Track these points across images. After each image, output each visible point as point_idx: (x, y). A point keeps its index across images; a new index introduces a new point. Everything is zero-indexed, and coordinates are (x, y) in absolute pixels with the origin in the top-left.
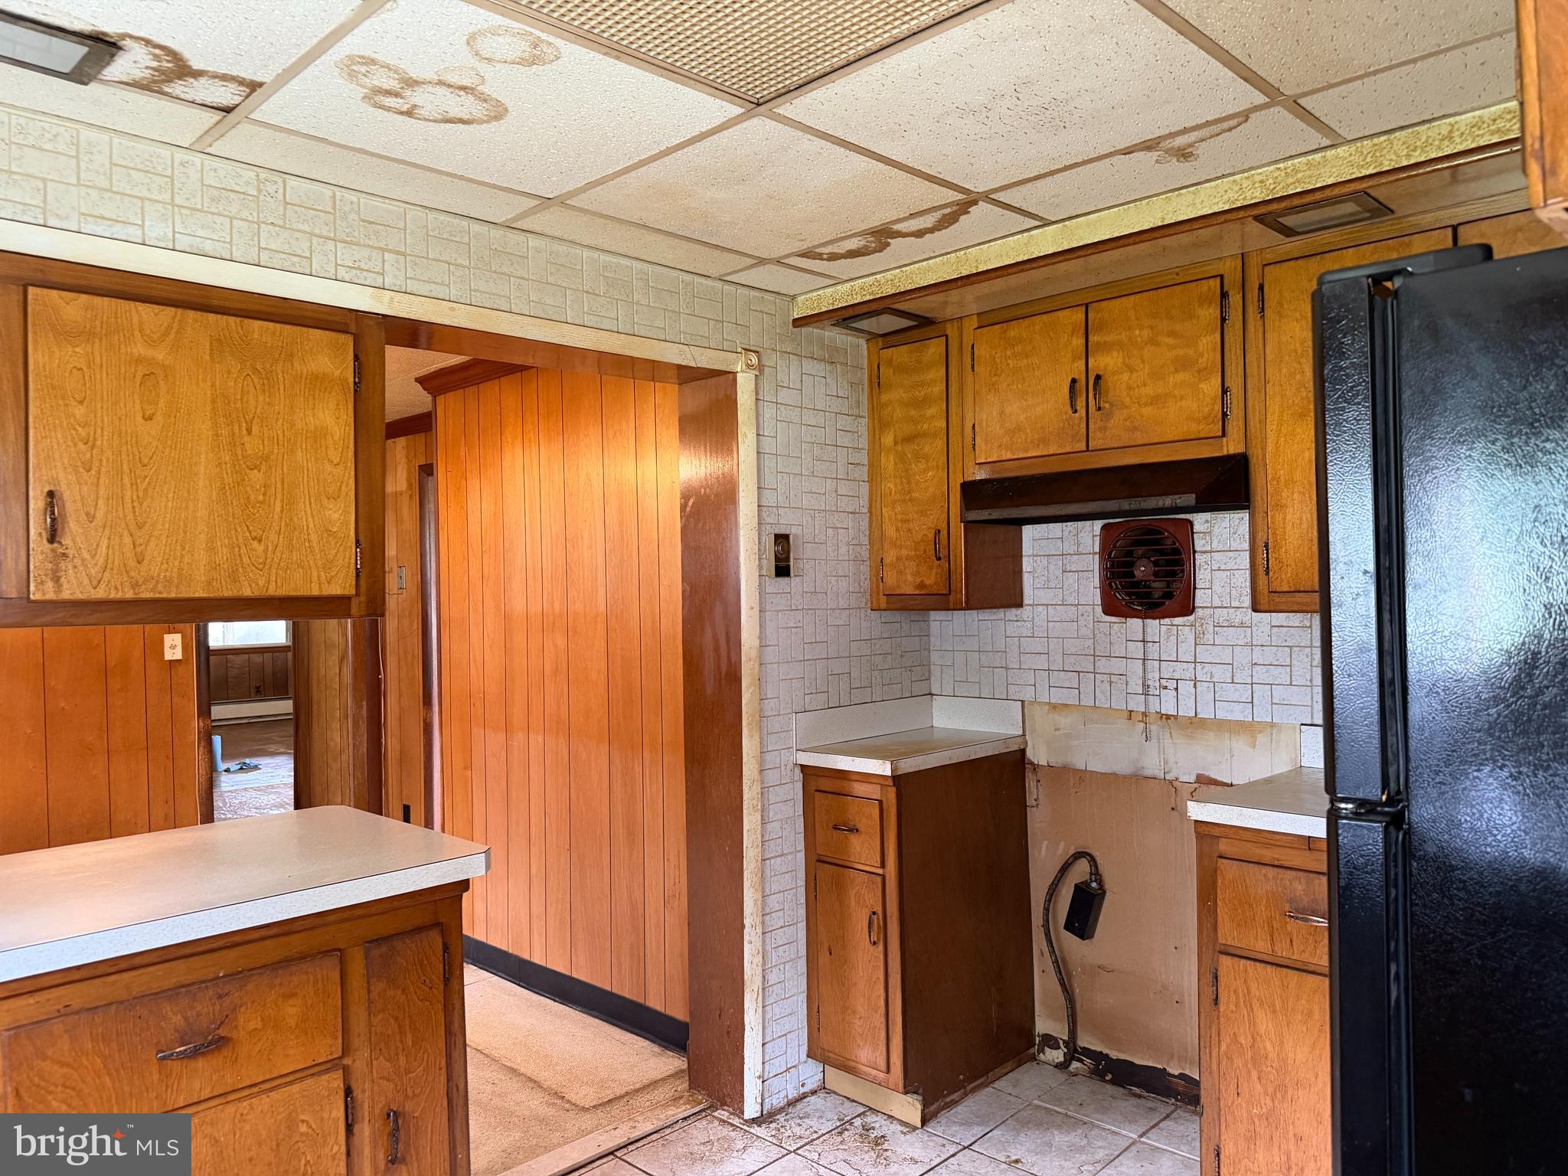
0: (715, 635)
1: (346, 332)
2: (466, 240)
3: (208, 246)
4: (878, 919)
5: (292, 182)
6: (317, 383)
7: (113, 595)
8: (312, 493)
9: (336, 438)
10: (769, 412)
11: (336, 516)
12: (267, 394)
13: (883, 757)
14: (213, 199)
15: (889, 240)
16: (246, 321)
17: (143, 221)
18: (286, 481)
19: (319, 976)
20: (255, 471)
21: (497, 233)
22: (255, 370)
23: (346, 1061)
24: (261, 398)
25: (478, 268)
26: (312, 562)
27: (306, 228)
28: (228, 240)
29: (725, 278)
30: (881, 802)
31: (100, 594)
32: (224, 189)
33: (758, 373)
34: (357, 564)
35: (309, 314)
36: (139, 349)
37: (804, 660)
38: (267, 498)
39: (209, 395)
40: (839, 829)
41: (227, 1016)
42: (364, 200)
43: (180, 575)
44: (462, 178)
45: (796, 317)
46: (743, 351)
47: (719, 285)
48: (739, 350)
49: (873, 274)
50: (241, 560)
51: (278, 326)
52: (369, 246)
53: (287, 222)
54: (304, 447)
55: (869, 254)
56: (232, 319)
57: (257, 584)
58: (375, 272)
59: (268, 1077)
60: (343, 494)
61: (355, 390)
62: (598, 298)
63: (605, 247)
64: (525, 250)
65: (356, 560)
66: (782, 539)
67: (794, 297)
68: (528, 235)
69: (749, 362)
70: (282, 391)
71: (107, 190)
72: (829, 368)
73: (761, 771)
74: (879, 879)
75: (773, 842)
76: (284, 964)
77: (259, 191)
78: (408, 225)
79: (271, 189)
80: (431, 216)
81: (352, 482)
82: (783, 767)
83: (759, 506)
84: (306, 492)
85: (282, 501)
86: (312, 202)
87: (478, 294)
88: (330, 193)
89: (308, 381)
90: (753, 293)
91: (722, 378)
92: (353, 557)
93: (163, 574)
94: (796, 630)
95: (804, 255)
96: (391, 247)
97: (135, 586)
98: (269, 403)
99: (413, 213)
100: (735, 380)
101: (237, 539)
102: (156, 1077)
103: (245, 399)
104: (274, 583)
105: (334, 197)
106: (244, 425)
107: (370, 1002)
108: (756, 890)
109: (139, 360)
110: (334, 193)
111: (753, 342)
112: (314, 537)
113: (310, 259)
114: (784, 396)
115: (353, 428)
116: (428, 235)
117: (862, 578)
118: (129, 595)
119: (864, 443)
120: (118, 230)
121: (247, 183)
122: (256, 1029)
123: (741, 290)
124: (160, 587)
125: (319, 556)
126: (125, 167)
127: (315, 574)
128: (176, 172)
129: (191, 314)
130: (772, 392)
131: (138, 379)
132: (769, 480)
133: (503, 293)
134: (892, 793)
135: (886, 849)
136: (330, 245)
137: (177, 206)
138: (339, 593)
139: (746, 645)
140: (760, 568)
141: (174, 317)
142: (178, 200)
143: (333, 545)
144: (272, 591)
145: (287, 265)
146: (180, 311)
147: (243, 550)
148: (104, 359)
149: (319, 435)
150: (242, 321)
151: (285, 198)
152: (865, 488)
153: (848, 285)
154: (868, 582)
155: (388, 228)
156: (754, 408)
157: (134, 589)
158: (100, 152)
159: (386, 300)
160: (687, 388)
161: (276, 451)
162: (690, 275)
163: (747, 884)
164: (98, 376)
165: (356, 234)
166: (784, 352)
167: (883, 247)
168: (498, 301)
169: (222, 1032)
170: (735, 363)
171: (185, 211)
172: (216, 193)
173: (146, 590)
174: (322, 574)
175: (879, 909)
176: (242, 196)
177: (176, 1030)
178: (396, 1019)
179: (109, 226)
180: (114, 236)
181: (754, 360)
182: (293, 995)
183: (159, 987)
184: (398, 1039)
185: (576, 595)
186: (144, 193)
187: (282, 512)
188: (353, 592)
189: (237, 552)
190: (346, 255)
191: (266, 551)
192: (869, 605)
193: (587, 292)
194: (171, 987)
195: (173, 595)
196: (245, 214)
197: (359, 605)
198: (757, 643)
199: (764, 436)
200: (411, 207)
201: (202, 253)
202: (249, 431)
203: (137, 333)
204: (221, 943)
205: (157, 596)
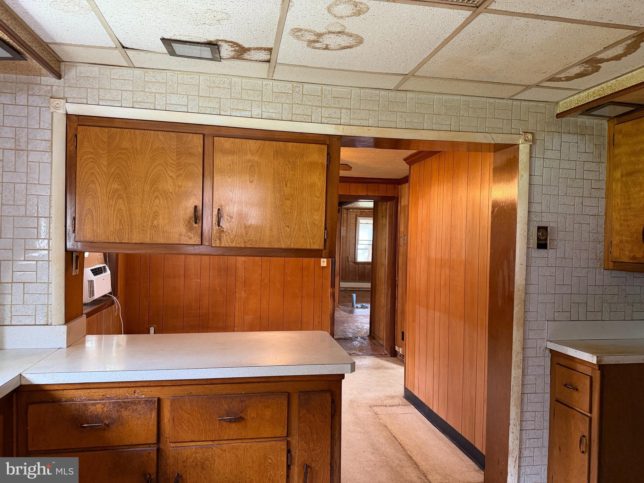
0: (503, 276)
1: (325, 144)
2: (378, 99)
3: (274, 116)
4: (586, 440)
5: (306, 86)
6: (313, 165)
7: (238, 246)
8: (309, 209)
9: (319, 187)
10: (538, 163)
11: (317, 218)
12: (293, 171)
13: (593, 353)
14: (276, 97)
15: (599, 65)
16: (286, 143)
17: (252, 109)
18: (299, 204)
19: (279, 402)
20: (288, 201)
21: (392, 94)
22: (289, 162)
23: (289, 439)
24: (291, 173)
25: (382, 111)
26: (307, 236)
27: (310, 103)
28: (281, 112)
29: (514, 98)
30: (591, 378)
31: (233, 245)
32: (280, 92)
33: (532, 144)
34: (325, 237)
35: (310, 138)
36: (249, 157)
37: (555, 294)
38: (292, 211)
39: (272, 172)
40: (567, 387)
41: (244, 410)
42: (334, 88)
43: (260, 239)
44: (365, 72)
45: (558, 112)
46: (523, 133)
47: (511, 102)
48: (521, 133)
49: (599, 85)
50: (282, 234)
51: (298, 144)
52: (336, 108)
53: (303, 102)
54: (306, 191)
55: (591, 74)
56: (281, 143)
57: (287, 243)
58: (337, 118)
59: (257, 437)
60: (321, 209)
61: (327, 167)
62: (441, 116)
63: (444, 92)
64: (406, 99)
65: (325, 235)
66: (543, 230)
67: (557, 103)
68: (407, 92)
69: (527, 138)
70: (299, 169)
71: (240, 99)
72: (580, 137)
73: (524, 349)
74: (588, 419)
75: (530, 385)
76: (266, 394)
77: (293, 91)
78: (352, 97)
79: (297, 90)
80: (362, 91)
81: (324, 204)
82: (538, 348)
83: (528, 212)
84: (306, 208)
85: (297, 211)
86: (313, 93)
87: (382, 122)
88: (320, 88)
89: (309, 165)
90: (531, 103)
91: (513, 147)
92: (324, 234)
93: (254, 239)
94: (550, 277)
95: (550, 80)
96: (344, 107)
97: (245, 242)
98: (294, 174)
99: (354, 91)
100: (518, 148)
101: (280, 227)
102: (218, 426)
103: (285, 173)
104: (293, 243)
105: (322, 89)
106: (284, 183)
107: (299, 417)
108: (517, 408)
109: (249, 161)
110: (322, 88)
111: (530, 128)
112: (308, 226)
113: (311, 116)
114: (548, 154)
115: (325, 183)
116: (361, 99)
117: (598, 251)
118: (243, 246)
119: (604, 176)
120: (244, 114)
121: (289, 89)
122: (254, 417)
123: (523, 103)
124: (253, 243)
125: (310, 233)
126: (246, 89)
127: (308, 240)
128: (263, 89)
129: (267, 142)
130: (541, 152)
131: (248, 168)
132: (537, 198)
133: (393, 120)
134: (597, 374)
135: (593, 404)
136: (320, 109)
137: (264, 102)
138: (317, 248)
139: (518, 283)
140: (528, 243)
141: (261, 144)
142: (264, 100)
143: (316, 229)
144: (292, 247)
145: (302, 120)
146: (263, 141)
147: (282, 230)
148: (237, 161)
149: (312, 186)
150: (285, 143)
151: (303, 92)
152: (603, 202)
153: (586, 93)
154: (603, 253)
155: (343, 99)
156: (528, 161)
157: (245, 244)
158: (238, 85)
159: (341, 129)
160: (497, 154)
161: (296, 193)
162: (492, 99)
163: (512, 403)
164: (235, 168)
165: (330, 103)
166: (550, 131)
167: (597, 69)
168: (391, 124)
169: (242, 415)
170: (519, 139)
171: (266, 103)
172: (277, 94)
173: (249, 244)
174: (311, 240)
175: (587, 434)
176: (287, 94)
177: (225, 410)
178: (310, 427)
179: (240, 112)
180: (242, 116)
181: (530, 136)
182: (269, 407)
183: (221, 393)
184: (310, 435)
185: (454, 251)
186: (253, 98)
187: (297, 216)
188: (323, 248)
189: (280, 231)
190: (326, 112)
191: (290, 231)
192: (603, 266)
193: (436, 114)
194: (226, 393)
195: (257, 246)
196: (288, 101)
197: (326, 253)
198: (524, 282)
199: (534, 175)
200: (354, 88)
201: (271, 118)
202: (286, 185)
203: (248, 151)
204: (243, 381)
205: (252, 246)
